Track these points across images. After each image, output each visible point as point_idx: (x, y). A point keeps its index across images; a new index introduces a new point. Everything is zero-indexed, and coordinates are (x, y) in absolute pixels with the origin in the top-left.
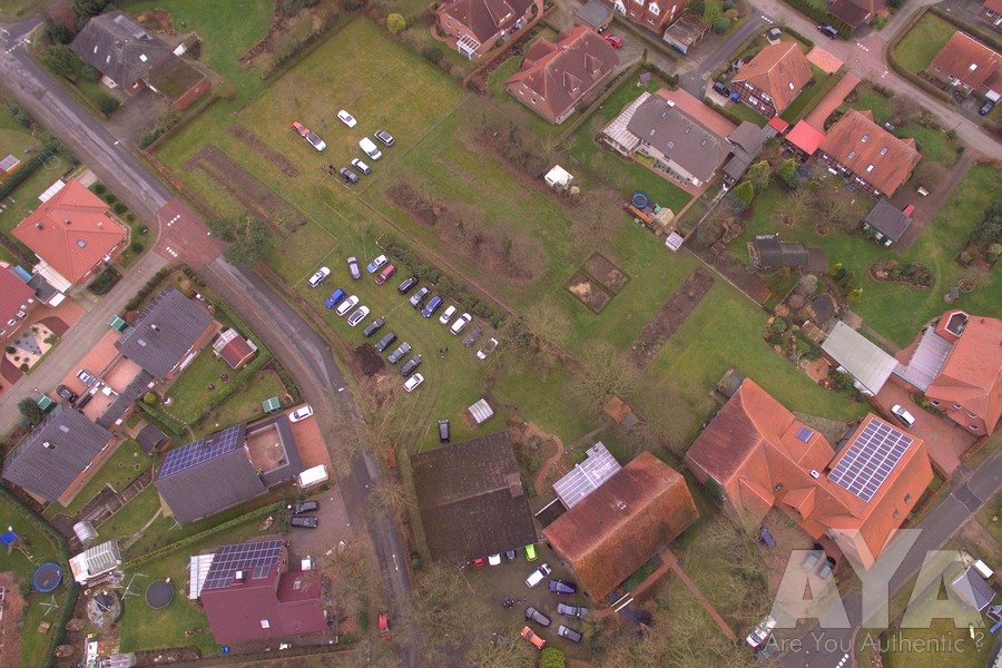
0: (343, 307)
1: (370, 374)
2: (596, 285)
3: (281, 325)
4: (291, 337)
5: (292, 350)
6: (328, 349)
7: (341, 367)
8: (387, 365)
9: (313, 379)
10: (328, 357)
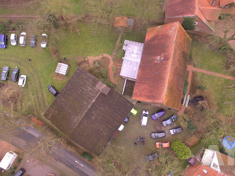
8: (5, 83)
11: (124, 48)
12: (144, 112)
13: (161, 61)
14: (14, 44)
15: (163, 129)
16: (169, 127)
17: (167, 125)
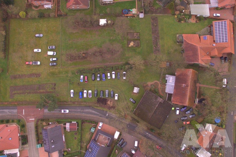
0: (85, 95)
1: (106, 104)
2: (134, 41)
3: (75, 112)
4: (80, 112)
5: (84, 114)
6: (91, 107)
7: (98, 108)
8: (107, 98)
9: (95, 116)
10: (93, 108)
11: (166, 79)
12: (177, 108)
13: (185, 87)
15: (186, 115)
16: (189, 115)
17: (188, 113)
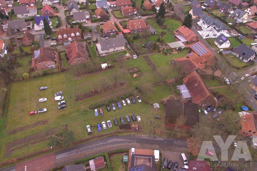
0: (104, 126)
1: (130, 128)
2: (136, 73)
4: (104, 145)
5: (108, 147)
6: (115, 136)
7: (124, 134)
11: (178, 89)
13: (198, 85)
14: (125, 105)
